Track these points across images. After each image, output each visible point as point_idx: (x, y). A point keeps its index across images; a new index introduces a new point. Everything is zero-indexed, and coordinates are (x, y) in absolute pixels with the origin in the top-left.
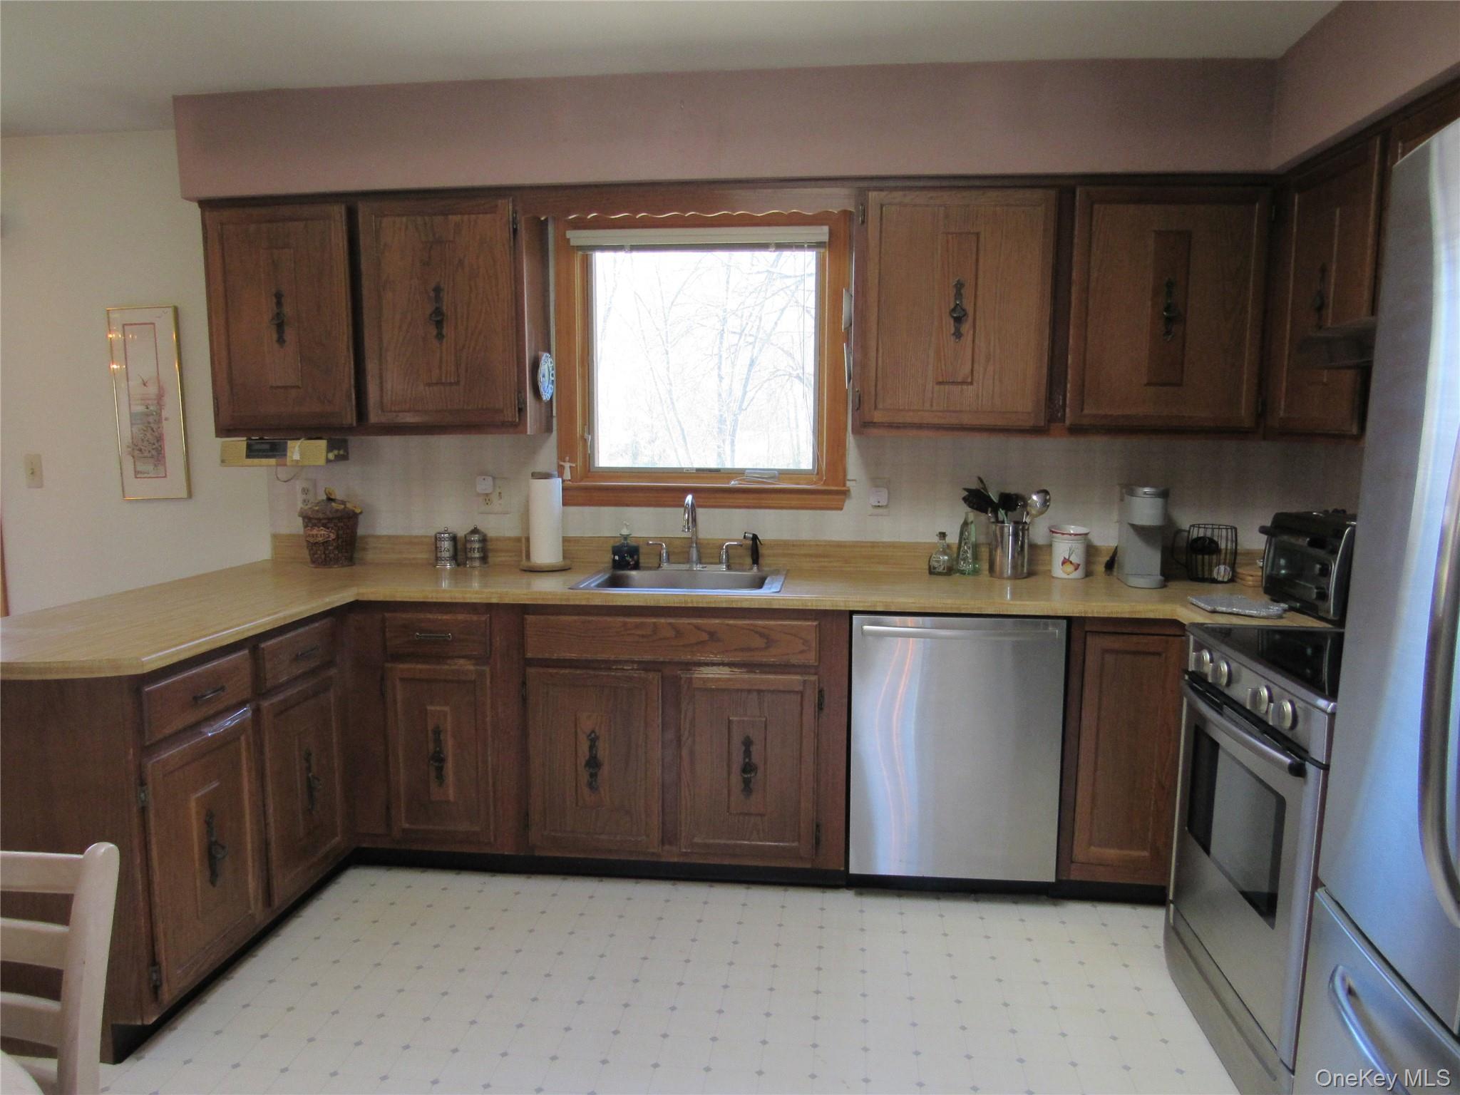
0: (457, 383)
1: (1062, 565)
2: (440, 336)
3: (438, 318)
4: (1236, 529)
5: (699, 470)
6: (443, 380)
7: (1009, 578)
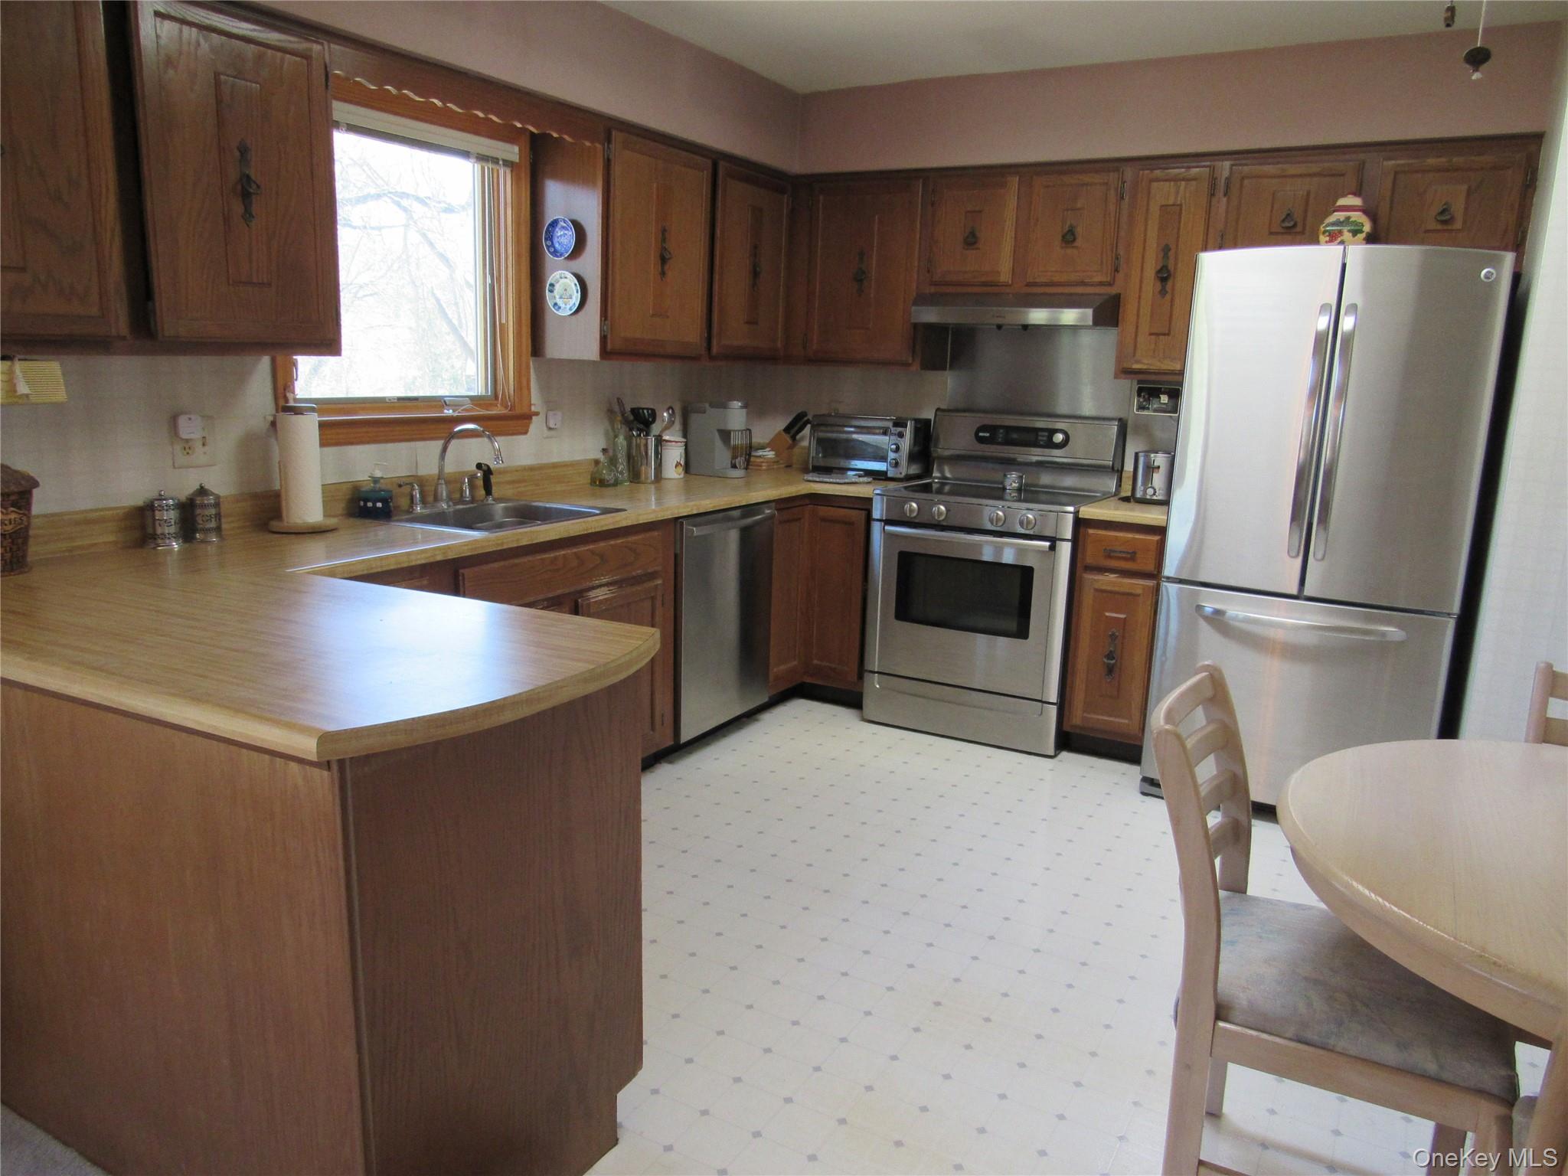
0: (270, 284)
1: (676, 467)
2: (248, 215)
3: (246, 190)
4: (750, 430)
5: (400, 399)
6: (255, 280)
7: (652, 483)
